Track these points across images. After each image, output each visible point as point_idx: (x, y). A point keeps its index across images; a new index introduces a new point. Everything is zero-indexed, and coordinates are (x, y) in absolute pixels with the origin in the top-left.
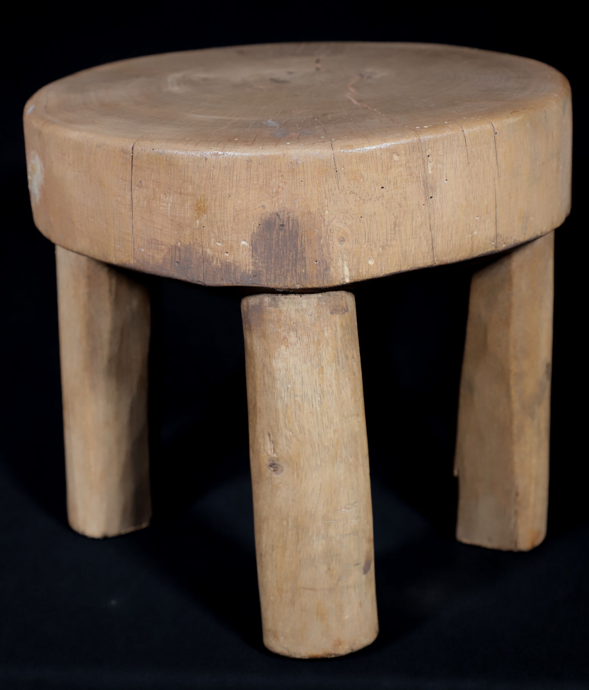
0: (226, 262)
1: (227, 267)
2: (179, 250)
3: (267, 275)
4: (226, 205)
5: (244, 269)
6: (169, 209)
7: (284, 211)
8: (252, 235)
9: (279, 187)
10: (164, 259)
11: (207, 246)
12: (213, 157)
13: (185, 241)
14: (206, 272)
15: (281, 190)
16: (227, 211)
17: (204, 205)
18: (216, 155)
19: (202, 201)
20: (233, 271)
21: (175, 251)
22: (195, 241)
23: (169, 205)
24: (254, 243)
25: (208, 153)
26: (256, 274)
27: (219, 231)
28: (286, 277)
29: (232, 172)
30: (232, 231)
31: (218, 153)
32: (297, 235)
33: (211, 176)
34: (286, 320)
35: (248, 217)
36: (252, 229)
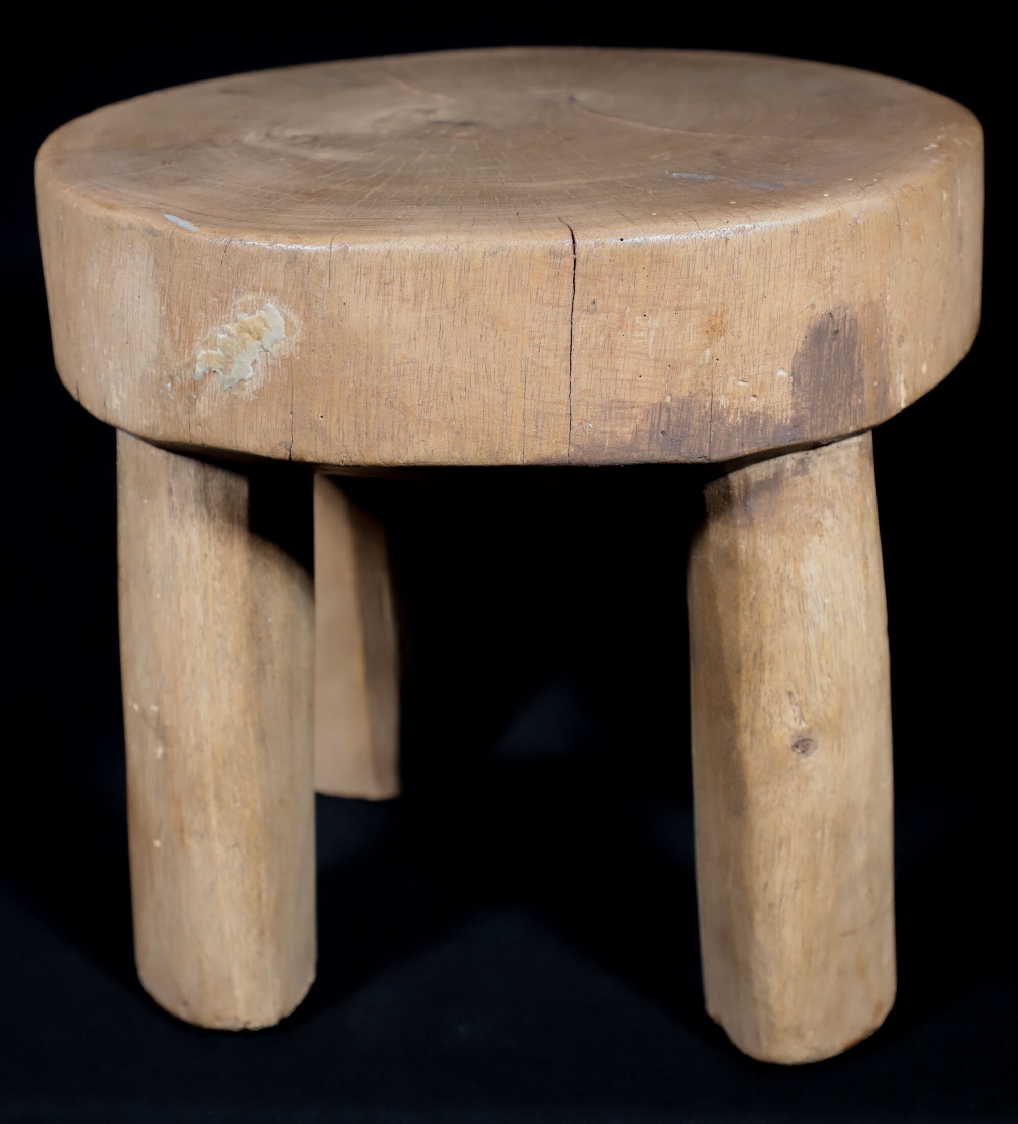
0: (751, 413)
1: (753, 421)
2: (668, 410)
3: (813, 421)
4: (758, 314)
5: (780, 418)
6: (652, 340)
7: (839, 307)
8: (794, 357)
9: (834, 267)
10: (637, 431)
11: (721, 391)
12: (739, 234)
13: (680, 391)
14: (715, 436)
15: (836, 272)
16: (760, 323)
17: (722, 321)
18: (742, 230)
19: (719, 314)
20: (761, 426)
21: (660, 414)
22: (701, 387)
23: (652, 333)
24: (796, 371)
25: (729, 229)
26: (797, 423)
27: (743, 361)
28: (836, 419)
29: (768, 256)
30: (765, 356)
31: (744, 226)
32: (854, 344)
33: (735, 268)
34: (820, 492)
35: (790, 328)
36: (795, 347)
